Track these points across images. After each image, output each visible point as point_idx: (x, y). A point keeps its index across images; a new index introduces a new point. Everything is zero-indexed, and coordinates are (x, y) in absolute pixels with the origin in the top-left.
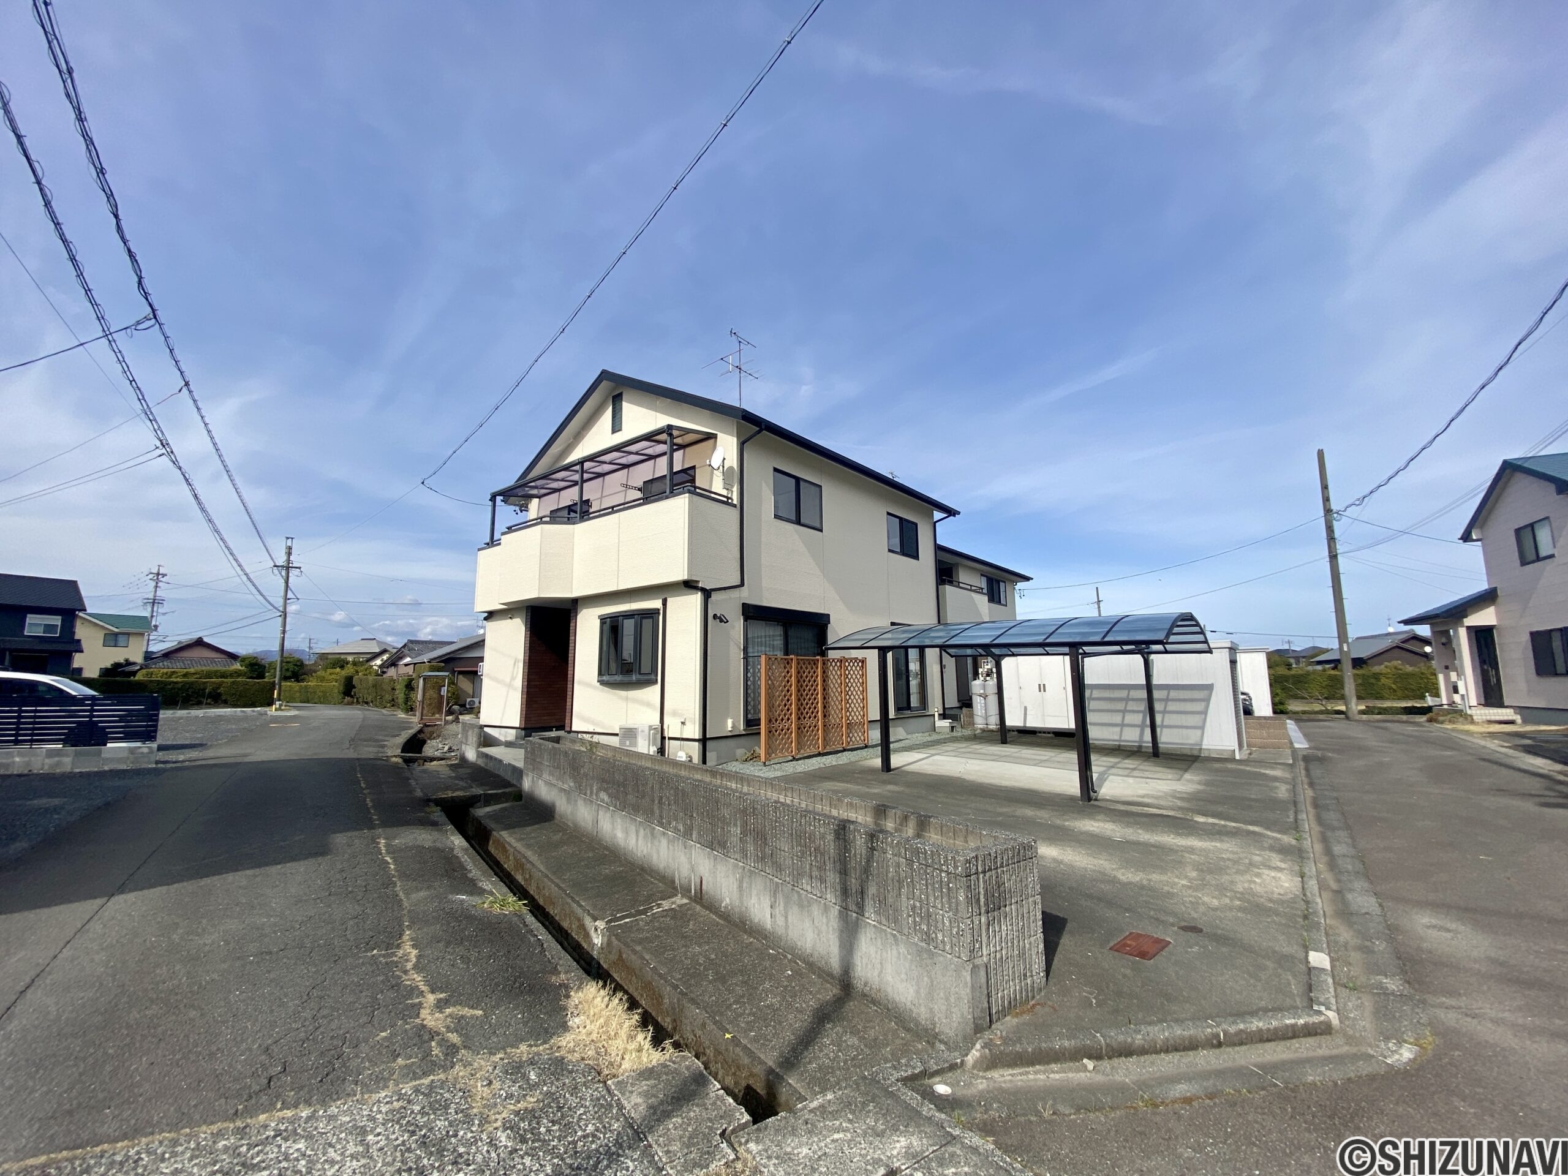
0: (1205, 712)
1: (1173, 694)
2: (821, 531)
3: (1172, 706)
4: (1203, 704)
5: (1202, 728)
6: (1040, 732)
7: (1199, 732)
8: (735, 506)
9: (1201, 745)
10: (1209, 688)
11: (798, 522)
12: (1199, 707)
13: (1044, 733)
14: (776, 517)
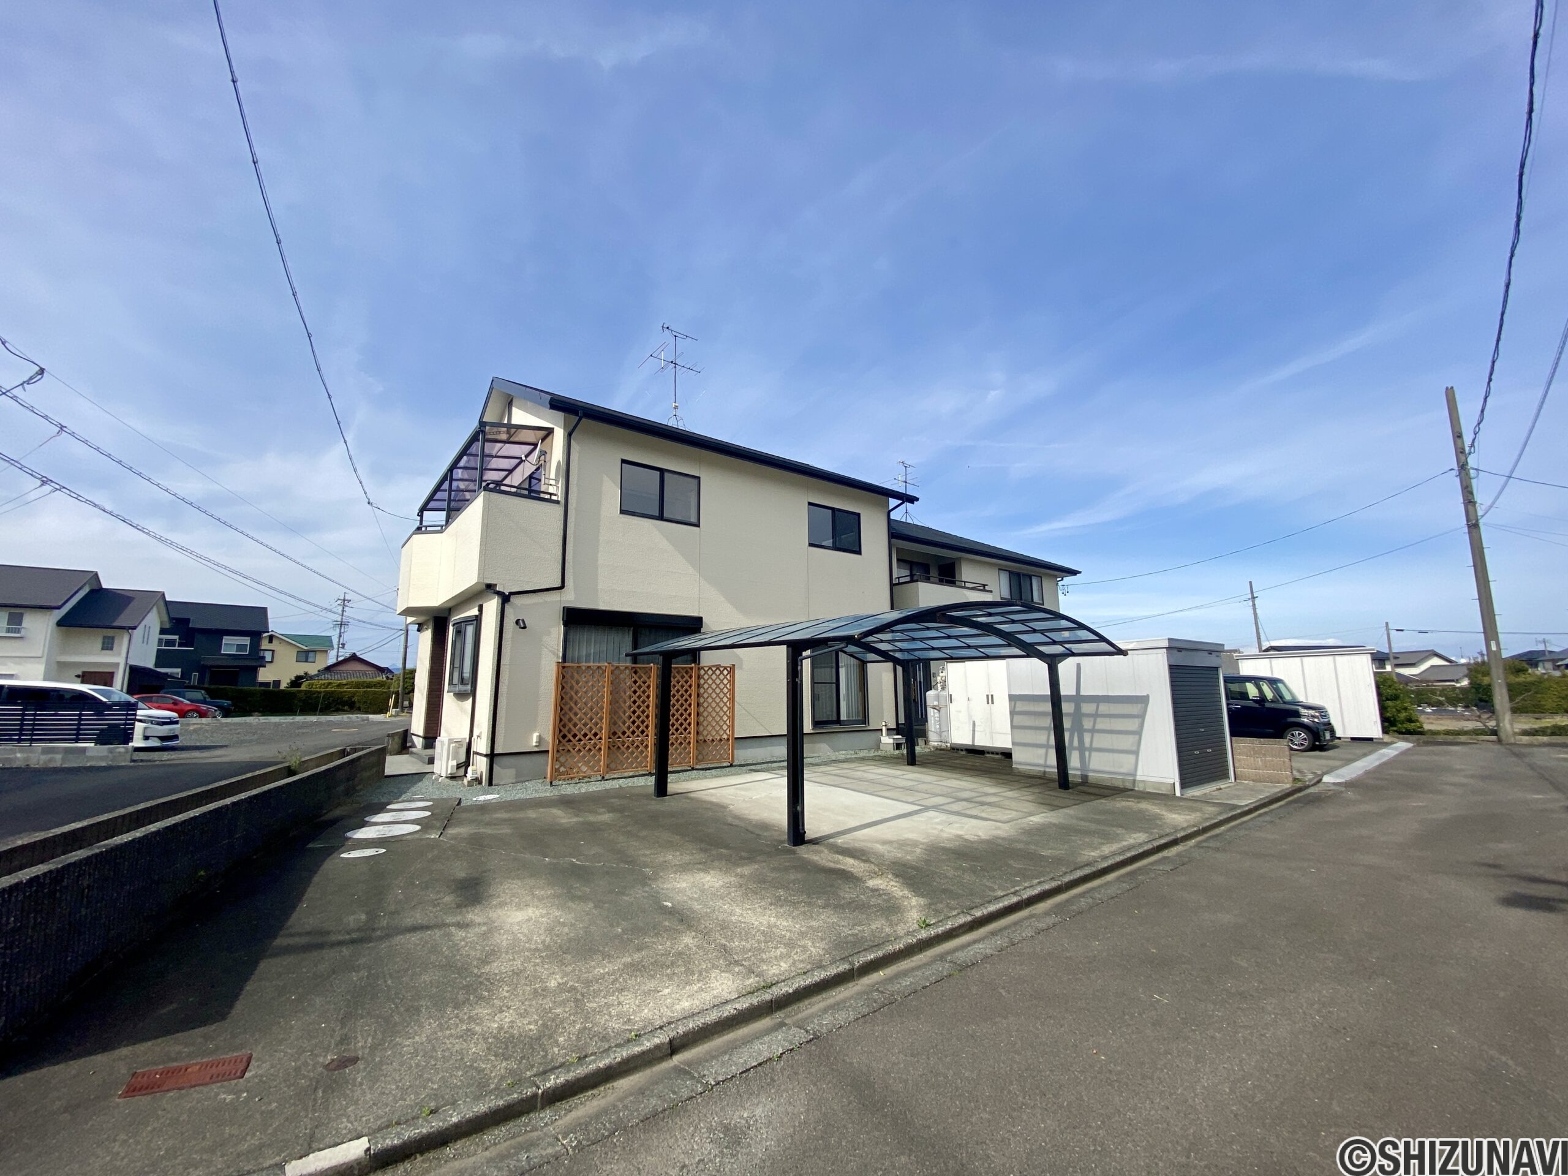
0: (1139, 733)
1: (1103, 708)
2: (698, 526)
3: (1101, 724)
4: (1137, 721)
5: (1136, 753)
6: (988, 753)
7: (1132, 757)
8: (557, 502)
9: (1135, 775)
10: (1144, 700)
11: (661, 517)
12: (1131, 725)
13: (993, 753)
14: (622, 512)
